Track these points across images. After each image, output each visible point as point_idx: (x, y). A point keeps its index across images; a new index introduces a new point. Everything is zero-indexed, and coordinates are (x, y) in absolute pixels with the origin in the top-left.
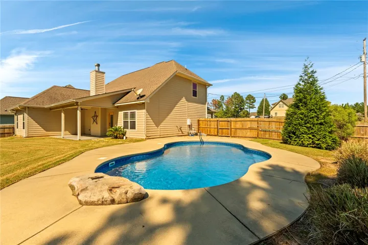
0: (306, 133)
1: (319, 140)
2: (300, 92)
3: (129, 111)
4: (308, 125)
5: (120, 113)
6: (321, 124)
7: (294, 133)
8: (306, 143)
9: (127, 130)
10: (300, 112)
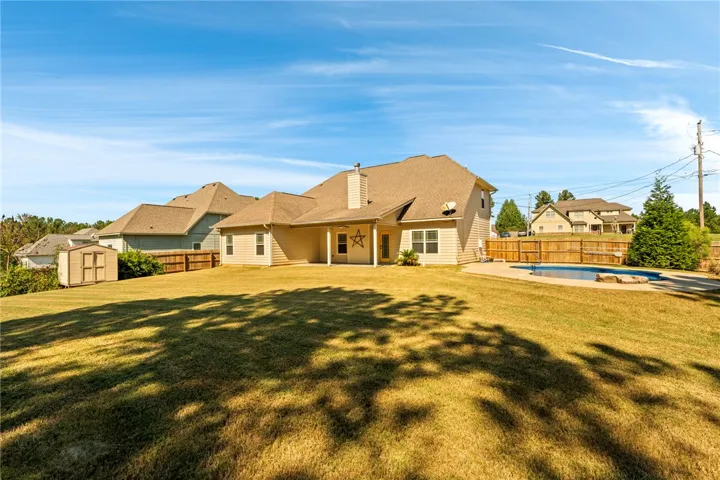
0: (663, 254)
1: (678, 261)
2: (653, 210)
3: (424, 230)
4: (665, 245)
5: (404, 232)
6: (679, 244)
7: (649, 255)
8: (664, 264)
9: (420, 255)
10: (653, 231)
